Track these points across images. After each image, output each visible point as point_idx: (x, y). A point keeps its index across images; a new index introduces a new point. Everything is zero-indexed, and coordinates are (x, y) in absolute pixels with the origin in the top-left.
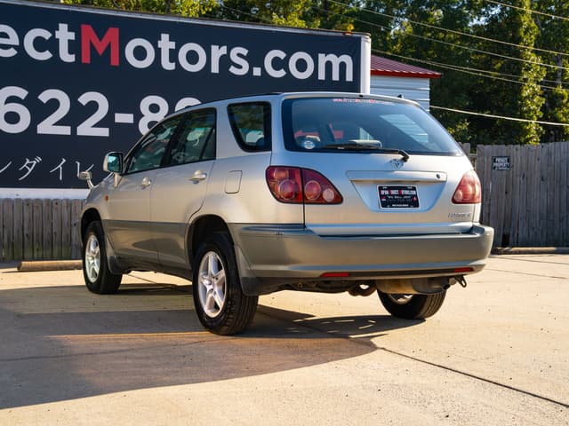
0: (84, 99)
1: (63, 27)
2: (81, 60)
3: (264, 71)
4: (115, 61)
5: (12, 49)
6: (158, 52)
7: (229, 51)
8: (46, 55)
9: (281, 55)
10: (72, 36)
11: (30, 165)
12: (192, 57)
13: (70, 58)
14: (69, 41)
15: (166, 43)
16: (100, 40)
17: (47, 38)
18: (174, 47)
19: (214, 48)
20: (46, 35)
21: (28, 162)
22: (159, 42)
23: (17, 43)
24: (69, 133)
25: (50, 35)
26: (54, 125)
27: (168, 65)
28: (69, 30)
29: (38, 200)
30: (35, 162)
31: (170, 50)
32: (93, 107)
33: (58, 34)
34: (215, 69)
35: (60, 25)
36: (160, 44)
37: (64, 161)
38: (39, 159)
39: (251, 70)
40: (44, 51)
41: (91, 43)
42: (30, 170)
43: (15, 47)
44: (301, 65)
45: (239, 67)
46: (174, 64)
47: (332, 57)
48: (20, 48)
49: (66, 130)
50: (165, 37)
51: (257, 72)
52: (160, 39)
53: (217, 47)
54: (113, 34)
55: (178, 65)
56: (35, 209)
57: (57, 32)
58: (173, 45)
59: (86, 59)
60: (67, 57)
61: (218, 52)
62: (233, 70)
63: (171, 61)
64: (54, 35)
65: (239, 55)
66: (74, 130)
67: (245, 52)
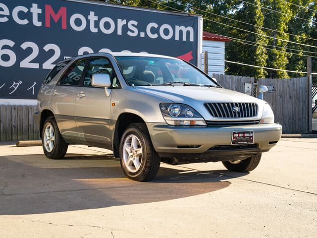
0: (47, 48)
1: (35, 6)
2: (45, 25)
3: (146, 34)
4: (64, 27)
5: (6, 17)
6: (88, 22)
7: (127, 22)
8: (25, 22)
9: (156, 26)
10: (40, 11)
11: (16, 86)
12: (107, 25)
13: (39, 24)
14: (38, 14)
15: (93, 17)
16: (56, 14)
17: (26, 12)
18: (97, 20)
19: (119, 21)
20: (25, 10)
21: (15, 83)
22: (89, 16)
23: (9, 14)
24: (38, 68)
25: (28, 10)
26: (30, 62)
27: (94, 30)
28: (38, 8)
29: (20, 106)
30: (18, 84)
31: (95, 21)
32: (52, 52)
33: (32, 10)
34: (120, 32)
35: (33, 4)
36: (90, 17)
37: (35, 83)
38: (21, 82)
39: (139, 34)
40: (24, 19)
41: (51, 16)
42: (16, 89)
43: (7, 16)
44: (166, 32)
45: (133, 32)
46: (97, 29)
47: (182, 28)
48: (10, 17)
49: (36, 66)
50: (92, 13)
51: (142, 35)
52: (89, 15)
53: (121, 20)
54: (63, 11)
55: (99, 30)
56: (19, 111)
57: (31, 8)
58: (96, 18)
59: (48, 25)
60: (37, 23)
61: (121, 23)
62: (129, 33)
63: (95, 27)
65: (133, 25)
66: (41, 66)
67: (136, 23)
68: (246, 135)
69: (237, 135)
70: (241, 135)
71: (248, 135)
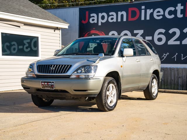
0: (185, 30)
1: (179, 5)
2: (185, 16)
5: (161, 16)
8: (173, 16)
10: (182, 8)
11: (165, 56)
13: (181, 16)
14: (181, 9)
17: (173, 10)
23: (163, 14)
24: (179, 44)
25: (174, 9)
26: (174, 41)
28: (181, 6)
30: (167, 55)
33: (177, 8)
35: (178, 4)
37: (177, 54)
42: (165, 58)
56: (165, 71)
57: (177, 7)
64: (175, 8)
66: (181, 43)
68: (49, 84)
69: (43, 83)
70: (46, 84)
71: (50, 84)
